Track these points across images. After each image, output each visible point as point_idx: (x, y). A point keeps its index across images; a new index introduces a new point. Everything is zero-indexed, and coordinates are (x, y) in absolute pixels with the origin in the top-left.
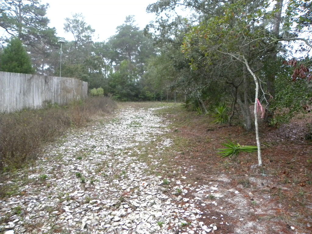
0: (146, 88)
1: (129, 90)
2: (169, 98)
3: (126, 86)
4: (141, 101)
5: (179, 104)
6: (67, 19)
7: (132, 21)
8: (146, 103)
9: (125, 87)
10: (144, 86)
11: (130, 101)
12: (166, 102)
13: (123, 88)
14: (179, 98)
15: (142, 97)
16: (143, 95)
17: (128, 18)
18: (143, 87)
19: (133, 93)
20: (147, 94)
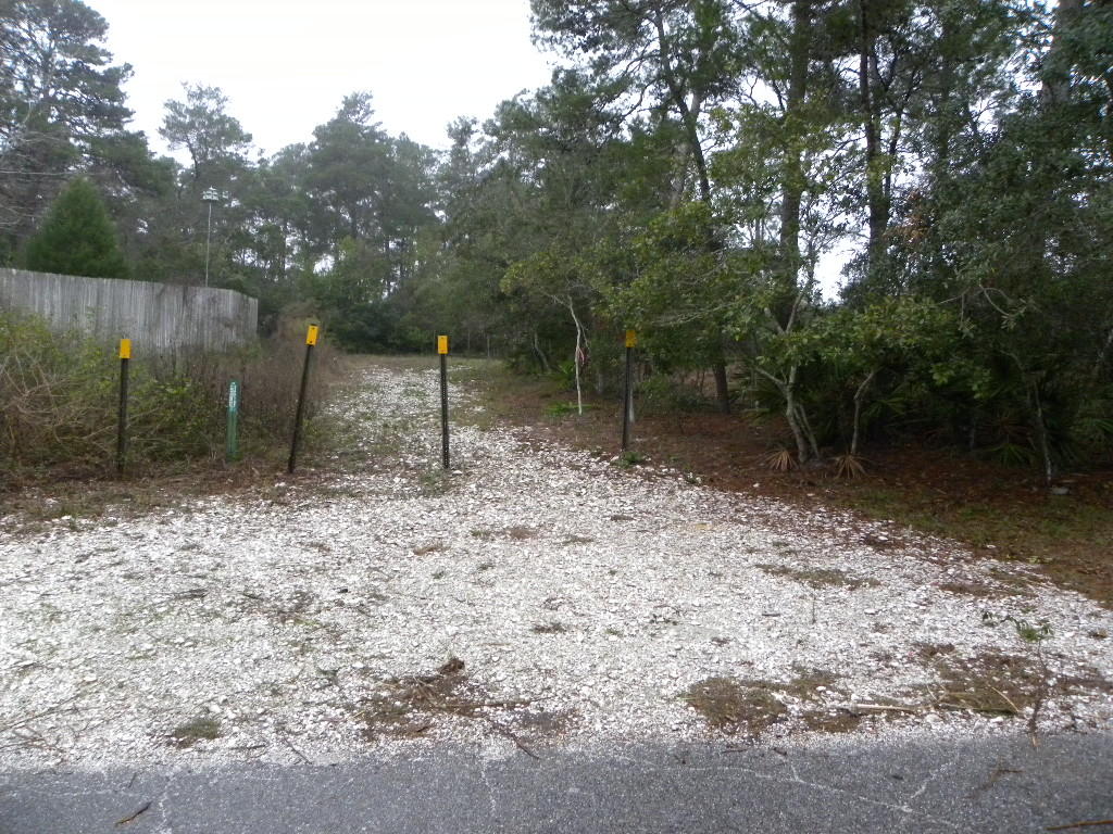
0: (409, 316)
1: (362, 323)
2: (472, 347)
3: (353, 311)
4: (393, 354)
5: (498, 363)
6: (173, 106)
7: (362, 112)
8: (408, 359)
9: (352, 315)
10: (403, 312)
11: (364, 352)
12: (465, 357)
13: (345, 315)
14: (499, 349)
15: (398, 342)
16: (400, 337)
17: (350, 103)
18: (402, 315)
19: (373, 332)
20: (411, 333)
